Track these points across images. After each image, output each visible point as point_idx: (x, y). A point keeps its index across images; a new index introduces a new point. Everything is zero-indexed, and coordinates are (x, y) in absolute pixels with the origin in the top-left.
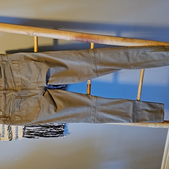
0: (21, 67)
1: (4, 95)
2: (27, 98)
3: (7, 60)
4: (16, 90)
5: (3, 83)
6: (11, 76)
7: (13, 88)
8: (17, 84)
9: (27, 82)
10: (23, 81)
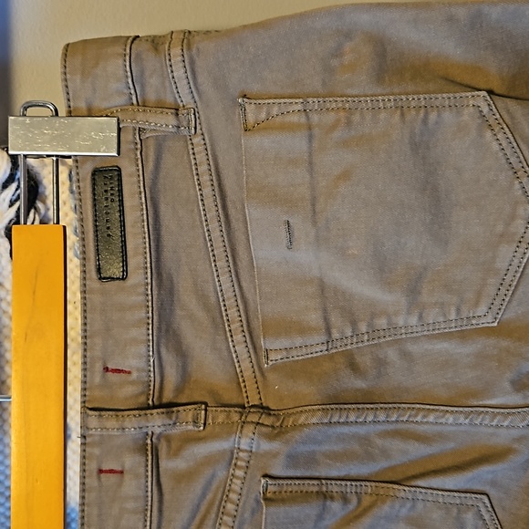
0: (332, 160)
1: (139, 459)
2: (379, 499)
3: (186, 99)
4: (264, 409)
5: (139, 333)
6: (221, 264)
7: (238, 382)
8: (276, 347)
9: (382, 322)
10: (335, 319)
